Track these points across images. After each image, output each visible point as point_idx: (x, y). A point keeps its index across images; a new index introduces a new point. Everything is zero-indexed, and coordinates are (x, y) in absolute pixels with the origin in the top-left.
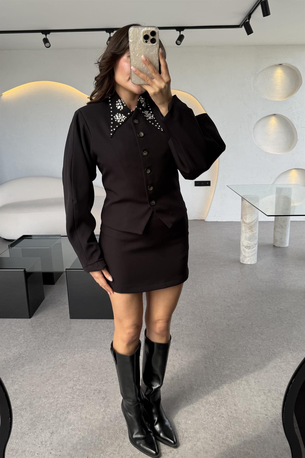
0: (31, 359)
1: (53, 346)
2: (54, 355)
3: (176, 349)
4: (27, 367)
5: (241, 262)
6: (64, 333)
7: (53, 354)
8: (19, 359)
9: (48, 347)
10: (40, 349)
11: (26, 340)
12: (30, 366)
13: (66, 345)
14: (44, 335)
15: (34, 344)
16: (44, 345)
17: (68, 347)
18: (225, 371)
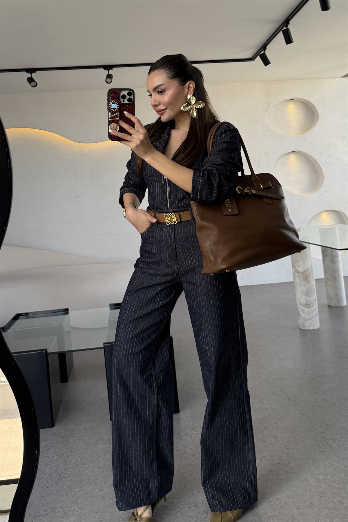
3: (273, 437)
4: (78, 490)
5: (302, 328)
8: (60, 481)
11: (61, 455)
12: (81, 488)
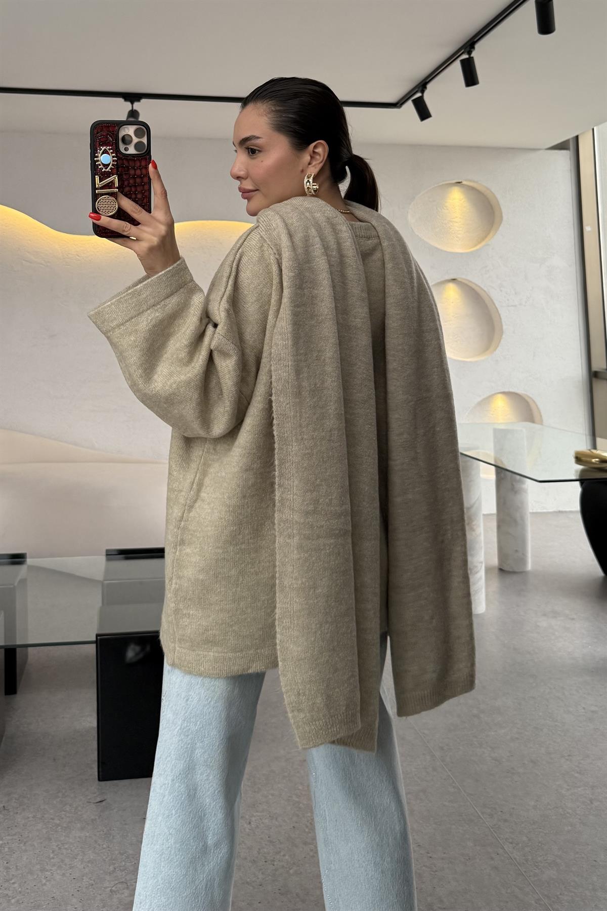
0: (32, 901)
1: (79, 857)
2: (94, 881)
6: (95, 820)
7: (91, 880)
9: (67, 861)
10: (47, 871)
13: (117, 852)
14: (44, 831)
15: (25, 857)
16: (53, 858)
17: (123, 856)
18: (544, 870)
